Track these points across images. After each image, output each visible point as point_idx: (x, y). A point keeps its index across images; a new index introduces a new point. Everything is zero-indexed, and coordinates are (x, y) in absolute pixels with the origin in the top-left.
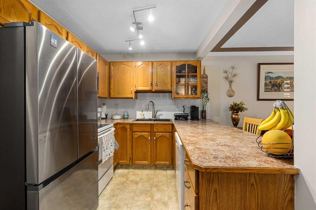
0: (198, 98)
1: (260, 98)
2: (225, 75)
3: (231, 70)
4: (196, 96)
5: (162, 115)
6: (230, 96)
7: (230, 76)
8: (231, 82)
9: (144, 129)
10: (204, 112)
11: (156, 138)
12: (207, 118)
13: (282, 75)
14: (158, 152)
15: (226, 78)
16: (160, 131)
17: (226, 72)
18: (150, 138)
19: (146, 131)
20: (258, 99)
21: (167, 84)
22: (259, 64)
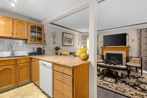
0: (42, 44)
1: (63, 45)
2: (52, 35)
3: (54, 33)
4: (41, 43)
5: (18, 53)
6: (54, 44)
7: (54, 35)
8: (54, 38)
9: (9, 63)
10: (44, 51)
11: (19, 68)
12: (45, 53)
13: (68, 37)
14: (20, 76)
15: (53, 36)
16: (22, 63)
17: (53, 33)
18: (15, 69)
19: (10, 64)
20: (63, 46)
21: (25, 35)
22: (63, 33)
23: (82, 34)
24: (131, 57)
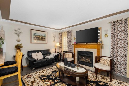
3: (18, 30)
6: (18, 41)
7: (18, 32)
8: (18, 35)
17: (16, 31)
20: (31, 43)
22: (31, 30)
23: (58, 31)
24: (102, 57)
